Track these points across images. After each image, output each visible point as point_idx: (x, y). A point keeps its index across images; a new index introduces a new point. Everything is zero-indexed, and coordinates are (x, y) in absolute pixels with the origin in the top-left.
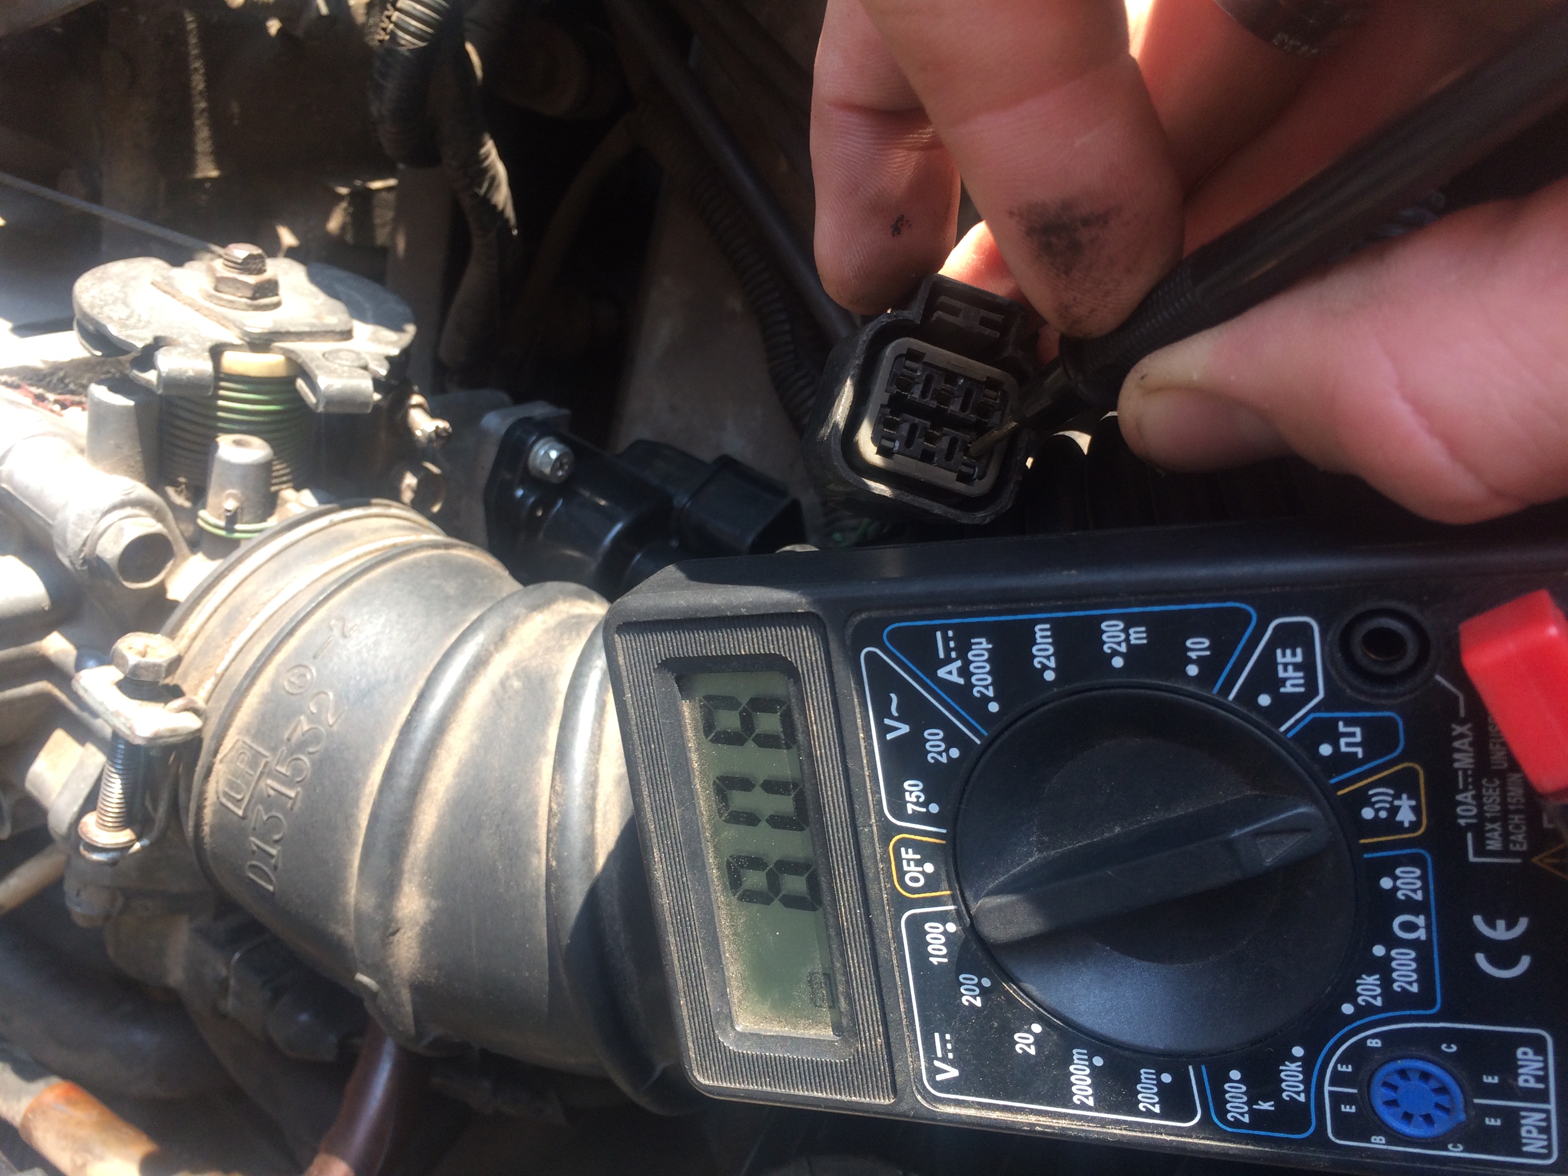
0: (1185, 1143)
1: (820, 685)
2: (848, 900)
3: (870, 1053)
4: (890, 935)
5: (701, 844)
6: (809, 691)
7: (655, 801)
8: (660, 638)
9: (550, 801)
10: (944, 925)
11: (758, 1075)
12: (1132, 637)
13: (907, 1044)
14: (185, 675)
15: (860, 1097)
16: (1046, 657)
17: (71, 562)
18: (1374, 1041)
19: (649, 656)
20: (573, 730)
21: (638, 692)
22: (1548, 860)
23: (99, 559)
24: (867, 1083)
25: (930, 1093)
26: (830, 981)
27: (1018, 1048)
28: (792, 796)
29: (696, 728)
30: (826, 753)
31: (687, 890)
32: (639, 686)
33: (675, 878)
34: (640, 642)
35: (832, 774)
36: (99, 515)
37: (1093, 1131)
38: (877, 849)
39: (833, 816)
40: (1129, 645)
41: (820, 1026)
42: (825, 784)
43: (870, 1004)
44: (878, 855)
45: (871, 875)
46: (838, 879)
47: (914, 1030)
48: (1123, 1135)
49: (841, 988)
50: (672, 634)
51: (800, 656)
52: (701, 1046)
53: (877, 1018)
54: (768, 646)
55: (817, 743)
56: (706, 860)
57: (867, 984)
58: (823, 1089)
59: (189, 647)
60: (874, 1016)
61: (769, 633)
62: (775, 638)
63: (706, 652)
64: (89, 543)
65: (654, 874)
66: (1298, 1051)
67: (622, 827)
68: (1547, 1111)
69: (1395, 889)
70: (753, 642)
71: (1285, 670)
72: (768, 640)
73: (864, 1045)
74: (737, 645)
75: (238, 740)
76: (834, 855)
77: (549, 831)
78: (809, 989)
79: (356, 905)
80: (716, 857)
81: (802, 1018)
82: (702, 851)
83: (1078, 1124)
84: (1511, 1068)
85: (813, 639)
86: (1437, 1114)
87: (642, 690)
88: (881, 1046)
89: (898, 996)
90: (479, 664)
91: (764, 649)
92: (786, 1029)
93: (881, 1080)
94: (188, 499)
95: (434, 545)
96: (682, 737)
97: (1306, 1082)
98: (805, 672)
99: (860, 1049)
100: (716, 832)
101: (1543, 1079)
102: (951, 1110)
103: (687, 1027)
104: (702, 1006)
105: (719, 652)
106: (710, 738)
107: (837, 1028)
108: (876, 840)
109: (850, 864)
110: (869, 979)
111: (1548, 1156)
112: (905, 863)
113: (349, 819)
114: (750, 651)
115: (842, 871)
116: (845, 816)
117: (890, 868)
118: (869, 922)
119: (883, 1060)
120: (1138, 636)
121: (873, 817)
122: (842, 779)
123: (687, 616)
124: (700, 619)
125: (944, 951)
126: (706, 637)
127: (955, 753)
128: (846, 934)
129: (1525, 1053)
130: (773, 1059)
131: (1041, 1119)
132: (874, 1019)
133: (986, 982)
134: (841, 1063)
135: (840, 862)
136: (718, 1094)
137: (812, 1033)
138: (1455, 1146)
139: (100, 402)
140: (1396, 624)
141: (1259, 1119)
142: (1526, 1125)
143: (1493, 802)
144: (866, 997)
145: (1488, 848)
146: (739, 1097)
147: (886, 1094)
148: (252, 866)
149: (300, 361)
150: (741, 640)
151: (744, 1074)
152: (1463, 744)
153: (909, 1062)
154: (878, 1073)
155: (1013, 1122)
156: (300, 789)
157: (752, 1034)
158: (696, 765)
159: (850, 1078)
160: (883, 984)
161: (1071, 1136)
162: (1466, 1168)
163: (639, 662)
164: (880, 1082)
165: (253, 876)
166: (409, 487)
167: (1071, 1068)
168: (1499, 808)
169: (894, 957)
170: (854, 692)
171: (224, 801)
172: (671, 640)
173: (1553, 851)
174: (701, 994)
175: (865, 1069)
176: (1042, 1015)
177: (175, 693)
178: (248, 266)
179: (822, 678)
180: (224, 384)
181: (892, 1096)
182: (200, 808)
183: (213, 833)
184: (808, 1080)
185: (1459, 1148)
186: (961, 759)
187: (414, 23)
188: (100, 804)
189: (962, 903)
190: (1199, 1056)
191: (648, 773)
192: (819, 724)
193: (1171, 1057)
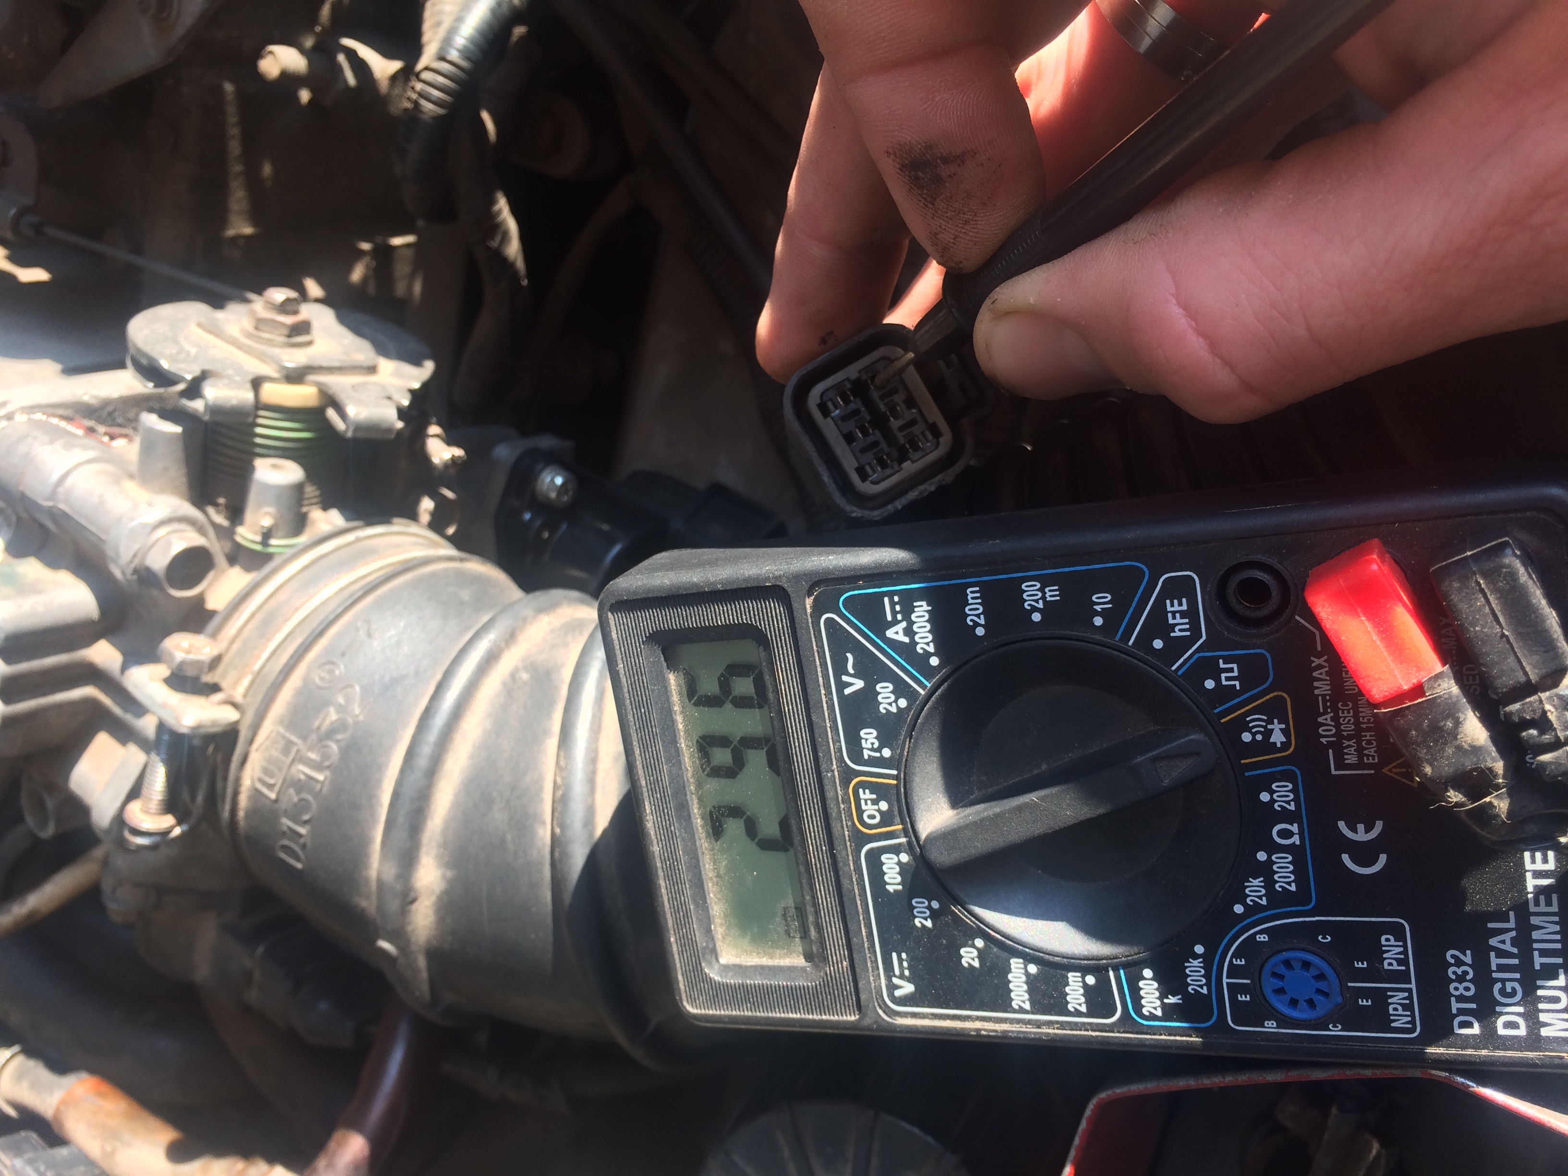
0: (1108, 1037)
1: (787, 649)
2: (815, 838)
3: (837, 975)
4: (852, 868)
5: (686, 795)
6: (777, 655)
7: (646, 759)
8: (647, 614)
9: (555, 775)
10: (898, 856)
11: (740, 1001)
12: (1048, 594)
13: (869, 964)
14: (225, 674)
15: (829, 1015)
16: (975, 615)
17: (123, 573)
18: (1262, 936)
19: (639, 630)
20: (576, 715)
21: (629, 663)
22: (1394, 770)
23: (148, 570)
24: (835, 1002)
25: (889, 1007)
26: (802, 914)
27: (963, 961)
28: (765, 750)
29: (680, 694)
30: (793, 708)
31: (675, 839)
32: (630, 657)
33: (665, 827)
34: (630, 618)
35: (798, 727)
36: (149, 529)
37: (1030, 1032)
38: (839, 791)
39: (800, 765)
40: (1045, 602)
41: (794, 955)
42: (793, 736)
43: (836, 930)
44: (840, 797)
45: (834, 815)
46: (806, 820)
47: (875, 952)
48: (1055, 1034)
49: (811, 919)
50: (658, 610)
51: (769, 625)
52: (689, 978)
53: (842, 943)
54: (742, 617)
55: (785, 701)
56: (691, 810)
57: (833, 913)
58: (797, 1010)
59: (228, 649)
60: (840, 941)
61: (742, 606)
62: (747, 610)
63: (688, 624)
64: (139, 554)
65: (645, 825)
66: (1199, 949)
67: (621, 797)
68: (1409, 991)
70: (728, 613)
71: (1174, 618)
72: (741, 611)
73: (832, 968)
74: (714, 617)
75: (272, 731)
76: (802, 799)
77: (554, 801)
78: (784, 922)
79: (379, 874)
80: (699, 808)
81: (777, 948)
82: (688, 802)
83: (1019, 1026)
84: (1376, 954)
85: (779, 608)
86: (1318, 999)
87: (633, 661)
88: (847, 968)
89: (860, 921)
90: (491, 659)
91: (738, 619)
92: (765, 959)
93: (847, 998)
94: (227, 518)
95: (450, 559)
96: (669, 701)
97: (1207, 976)
98: (774, 638)
99: (828, 972)
100: (699, 785)
101: (1403, 962)
102: (909, 1021)
103: (677, 961)
104: (690, 941)
105: (699, 624)
106: (693, 702)
107: (808, 957)
108: (838, 783)
109: (816, 806)
110: (834, 908)
111: (1413, 1030)
112: (863, 802)
113: (372, 798)
114: (725, 622)
115: (809, 813)
117: (850, 808)
118: (834, 857)
119: (849, 980)
120: (1052, 594)
121: (834, 763)
122: (807, 731)
123: (671, 593)
124: (682, 595)
125: (899, 879)
126: (688, 611)
127: (903, 703)
128: (814, 869)
129: (1388, 940)
130: (753, 986)
131: (986, 1024)
132: (840, 944)
133: (935, 905)
134: (812, 986)
135: (807, 805)
136: (706, 1022)
137: (786, 962)
138: (1334, 1026)
139: (150, 431)
140: (1262, 574)
141: (1169, 1012)
142: (1393, 1003)
143: (1348, 723)
144: (833, 925)
145: (1346, 762)
146: (723, 1022)
147: (852, 1011)
148: (285, 848)
149: (331, 392)
150: (718, 613)
151: (728, 1001)
152: (1321, 674)
153: (871, 981)
154: (845, 993)
155: (962, 1029)
156: (327, 773)
157: (735, 966)
158: (681, 726)
159: (820, 999)
160: (847, 912)
161: (1011, 1038)
162: (1345, 1045)
163: (630, 635)
164: (846, 1000)
165: (283, 855)
166: (426, 510)
167: (1010, 976)
168: (1353, 727)
169: (856, 887)
170: (816, 654)
171: (259, 786)
172: (658, 615)
173: (1399, 762)
174: (688, 931)
175: (833, 990)
176: (982, 931)
177: (215, 688)
178: (285, 308)
179: (788, 642)
180: (262, 413)
181: (857, 1012)
182: (236, 794)
183: (247, 816)
184: (784, 1004)
185: (1338, 1027)
186: (908, 708)
187: (436, 93)
188: (145, 791)
189: (912, 836)
190: (1116, 958)
191: (639, 734)
192: (786, 684)
193: (1094, 962)
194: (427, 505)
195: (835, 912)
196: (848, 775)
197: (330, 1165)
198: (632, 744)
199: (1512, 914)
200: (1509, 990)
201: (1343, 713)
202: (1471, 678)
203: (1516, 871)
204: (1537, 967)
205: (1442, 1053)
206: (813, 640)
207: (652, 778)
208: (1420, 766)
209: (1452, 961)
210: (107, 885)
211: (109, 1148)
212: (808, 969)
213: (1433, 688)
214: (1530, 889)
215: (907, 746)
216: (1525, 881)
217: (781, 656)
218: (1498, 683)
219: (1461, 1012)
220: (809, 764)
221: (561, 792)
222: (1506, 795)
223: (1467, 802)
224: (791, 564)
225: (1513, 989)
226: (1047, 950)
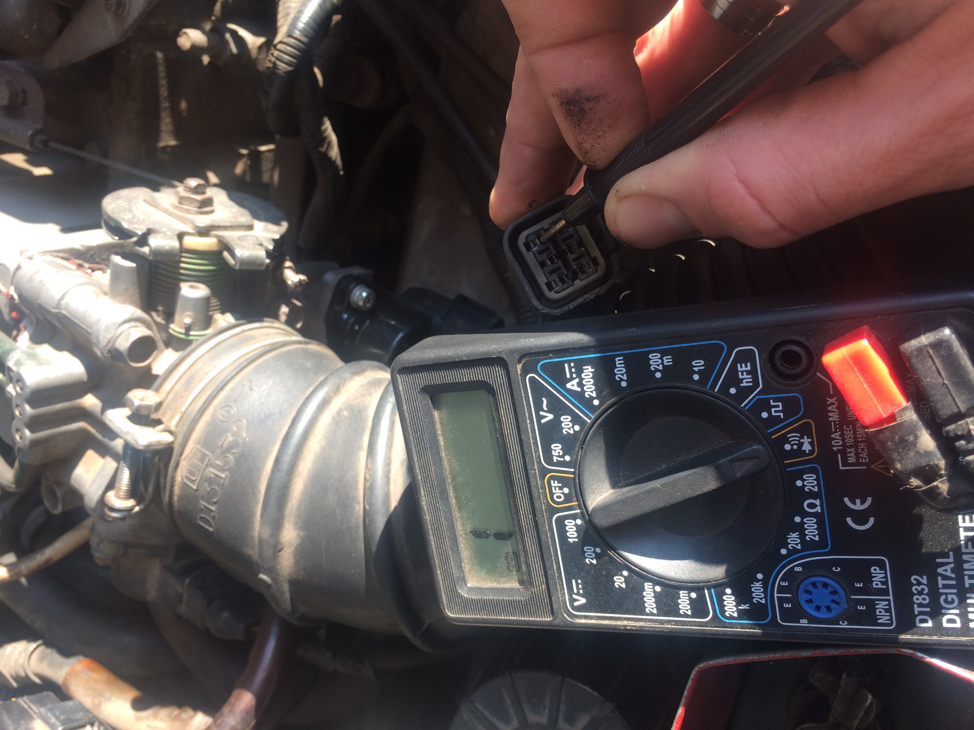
0: (705, 630)
1: (506, 396)
2: (525, 511)
3: (539, 593)
5: (446, 485)
6: (500, 399)
7: (421, 463)
8: (421, 375)
9: (365, 473)
10: (575, 521)
12: (665, 361)
13: (558, 587)
14: (164, 414)
15: (534, 617)
16: (621, 374)
17: (102, 353)
18: (798, 568)
19: (416, 386)
20: (377, 435)
21: (410, 405)
22: (878, 466)
23: (117, 350)
24: (538, 610)
25: (571, 613)
26: (517, 557)
27: (616, 584)
29: (442, 423)
30: (510, 432)
31: (439, 511)
32: (411, 402)
33: (433, 505)
34: (411, 379)
35: (514, 444)
36: (117, 326)
37: (657, 627)
38: (539, 482)
39: (515, 466)
40: (664, 366)
41: (513, 581)
42: (510, 449)
43: (538, 567)
44: (539, 485)
45: (536, 496)
46: (519, 499)
47: (562, 579)
48: (672, 628)
49: (523, 559)
50: (427, 373)
51: (495, 382)
52: (449, 596)
53: (542, 574)
54: (478, 376)
55: (505, 427)
56: (449, 494)
57: (536, 556)
58: (515, 615)
59: (166, 398)
60: (540, 573)
61: (478, 369)
62: (481, 372)
63: (446, 381)
64: (112, 341)
65: (421, 503)
66: (760, 576)
67: (405, 487)
68: (889, 600)
69: (804, 486)
70: (470, 374)
71: (742, 375)
72: (478, 373)
73: (536, 589)
74: (461, 377)
75: (193, 448)
76: (516, 487)
77: (365, 490)
78: (506, 561)
79: (259, 534)
80: (454, 493)
81: (502, 578)
82: (447, 489)
83: (649, 623)
84: (869, 578)
85: (501, 371)
86: (833, 606)
87: (413, 403)
88: (545, 589)
89: (552, 561)
90: (325, 403)
91: (476, 378)
92: (494, 584)
93: (545, 607)
94: (164, 319)
95: (299, 342)
96: (434, 428)
97: (765, 592)
98: (498, 389)
99: (533, 592)
100: (454, 479)
101: (885, 583)
102: (583, 621)
103: (442, 586)
104: (449, 574)
105: (452, 381)
106: (449, 428)
107: (521, 582)
108: (538, 477)
109: (525, 491)
110: (537, 553)
111: (891, 625)
112: (553, 488)
113: (255, 488)
114: (468, 380)
115: (520, 495)
116: (521, 466)
117: (546, 492)
118: (536, 522)
119: (546, 597)
120: (668, 360)
121: (536, 465)
122: (519, 446)
123: (435, 362)
124: (442, 364)
125: (576, 535)
126: (446, 373)
127: (577, 428)
128: (524, 529)
129: (875, 570)
130: (488, 600)
131: (630, 622)
132: (541, 574)
133: (598, 550)
134: (524, 600)
135: (520, 491)
136: (459, 622)
137: (508, 585)
138: (843, 622)
139: (117, 266)
140: (796, 348)
141: (742, 614)
142: (879, 608)
143: (850, 438)
144: (536, 563)
145: (849, 461)
146: (470, 622)
147: (548, 615)
148: (201, 518)
149: (226, 241)
150: (464, 374)
151: (473, 609)
152: (833, 408)
153: (560, 597)
154: (544, 604)
155: (615, 625)
156: (227, 473)
157: (476, 588)
158: (442, 443)
159: (529, 608)
160: (544, 555)
161: (645, 631)
162: (850, 634)
163: (410, 388)
164: (545, 608)
165: (201, 523)
166: (284, 313)
167: (644, 593)
168: (853, 440)
169: (550, 540)
170: (524, 399)
171: (186, 481)
172: (427, 376)
173: (881, 461)
174: (448, 567)
175: (537, 602)
176: (628, 566)
177: (158, 422)
178: (197, 190)
179: (507, 392)
180: (184, 254)
181: (551, 616)
182: (172, 486)
183: (179, 500)
184: (507, 611)
185: (845, 623)
186: (581, 431)
187: (286, 57)
188: (117, 485)
189: (584, 508)
190: (709, 582)
191: (417, 448)
192: (506, 417)
193: (695, 584)
194: (284, 309)
195: (537, 555)
196: (544, 472)
197: (231, 711)
198: (412, 454)
199: (951, 553)
200: (950, 600)
201: (847, 432)
202: (925, 410)
203: (953, 527)
204: (967, 586)
205: (909, 638)
206: (522, 390)
207: (425, 475)
208: (893, 463)
209: (915, 582)
210: (94, 542)
211: (97, 702)
212: (521, 590)
213: (901, 416)
214: (962, 538)
215: (580, 454)
216: (959, 533)
217: (503, 400)
218: (941, 413)
219: (921, 613)
220: (520, 465)
221: (369, 484)
222: (946, 481)
223: (923, 485)
224: (508, 344)
225: (953, 599)
226: (667, 577)
